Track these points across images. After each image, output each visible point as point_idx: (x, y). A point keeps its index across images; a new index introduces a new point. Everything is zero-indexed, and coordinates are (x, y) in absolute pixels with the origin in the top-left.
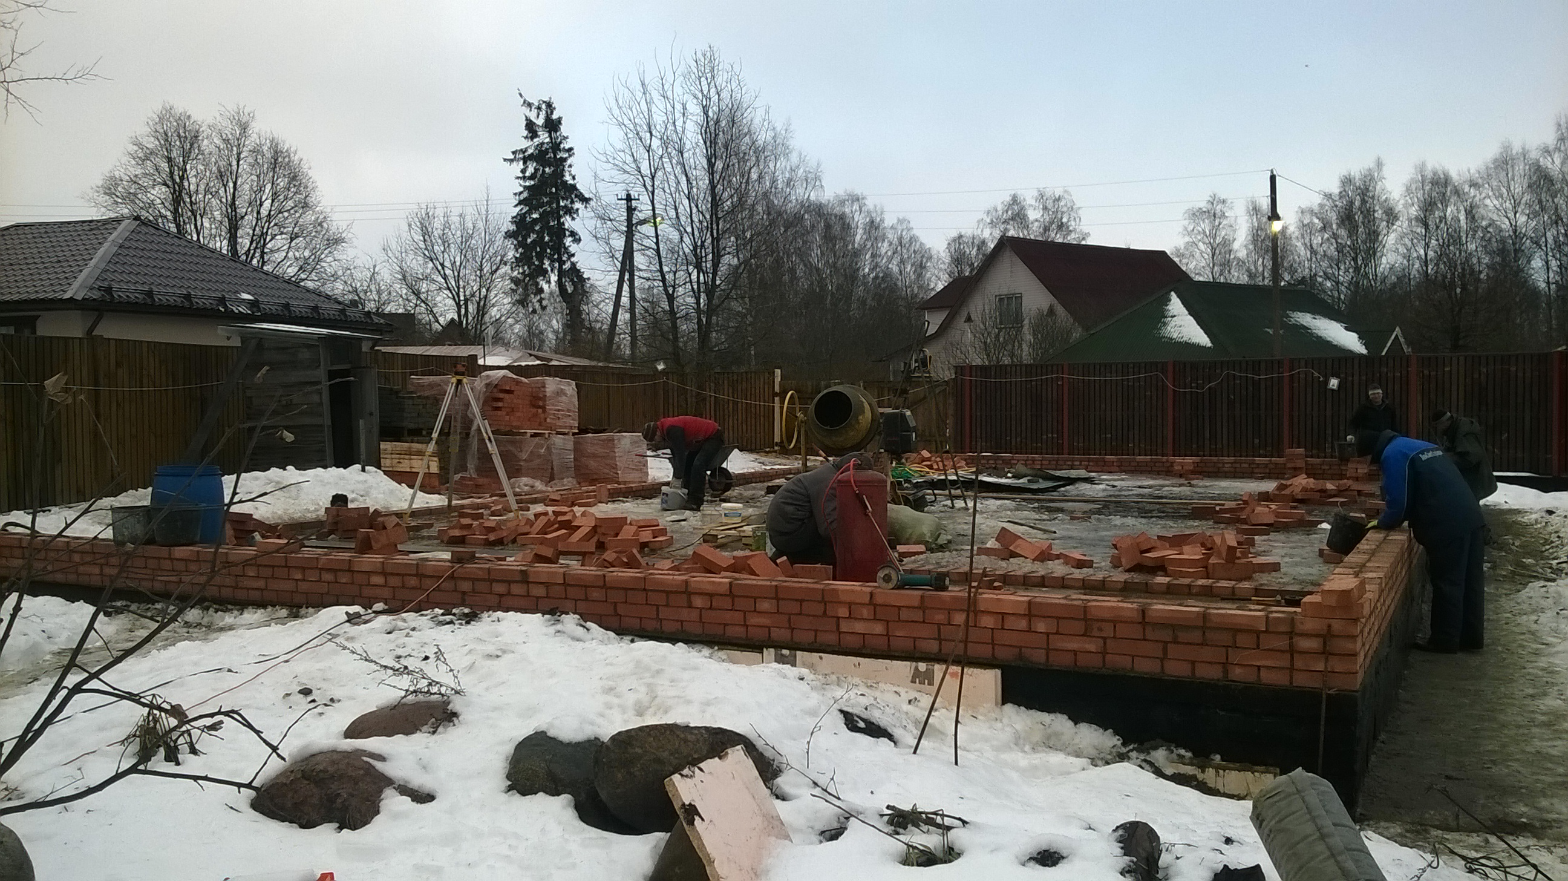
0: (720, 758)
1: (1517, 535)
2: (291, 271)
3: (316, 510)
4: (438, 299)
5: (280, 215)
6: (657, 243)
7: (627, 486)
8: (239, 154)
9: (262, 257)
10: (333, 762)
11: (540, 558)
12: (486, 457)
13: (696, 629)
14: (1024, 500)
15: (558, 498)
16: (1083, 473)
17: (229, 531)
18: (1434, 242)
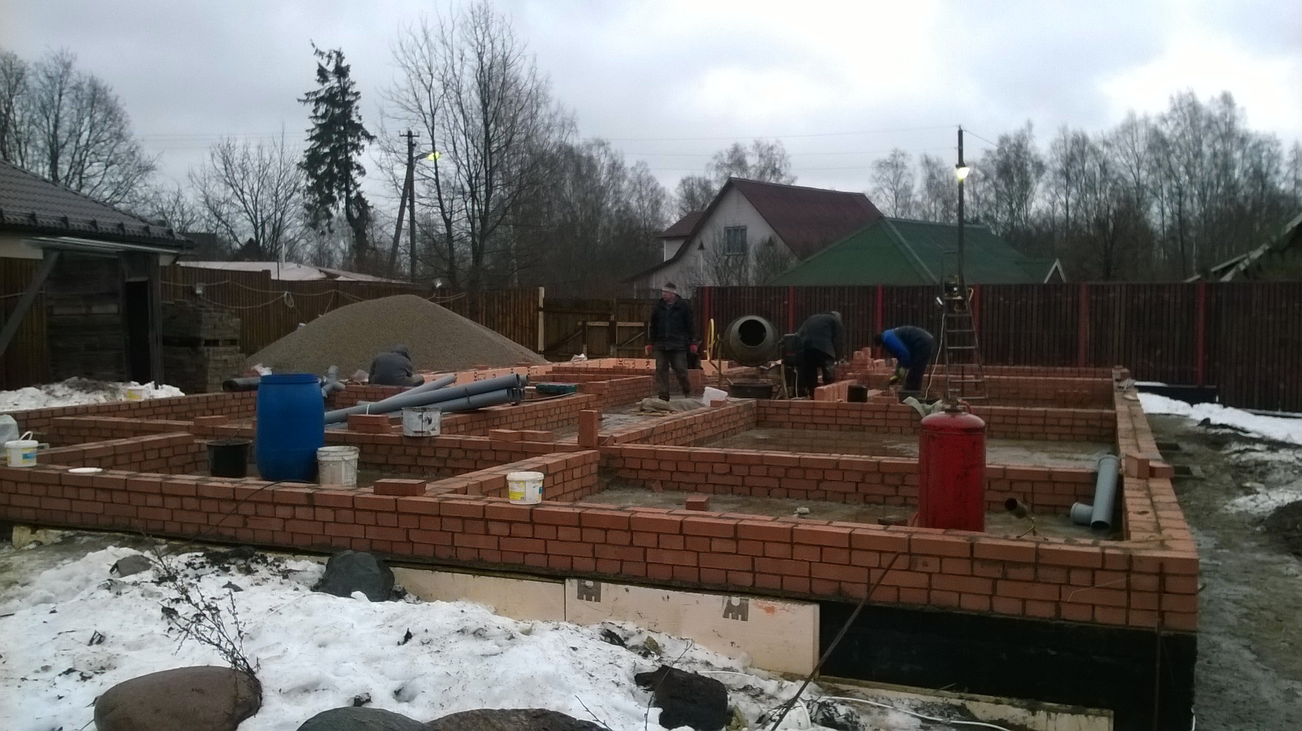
2: (107, 194)
4: (238, 221)
5: (98, 145)
6: (436, 174)
8: (61, 90)
9: (80, 181)
18: (1074, 191)
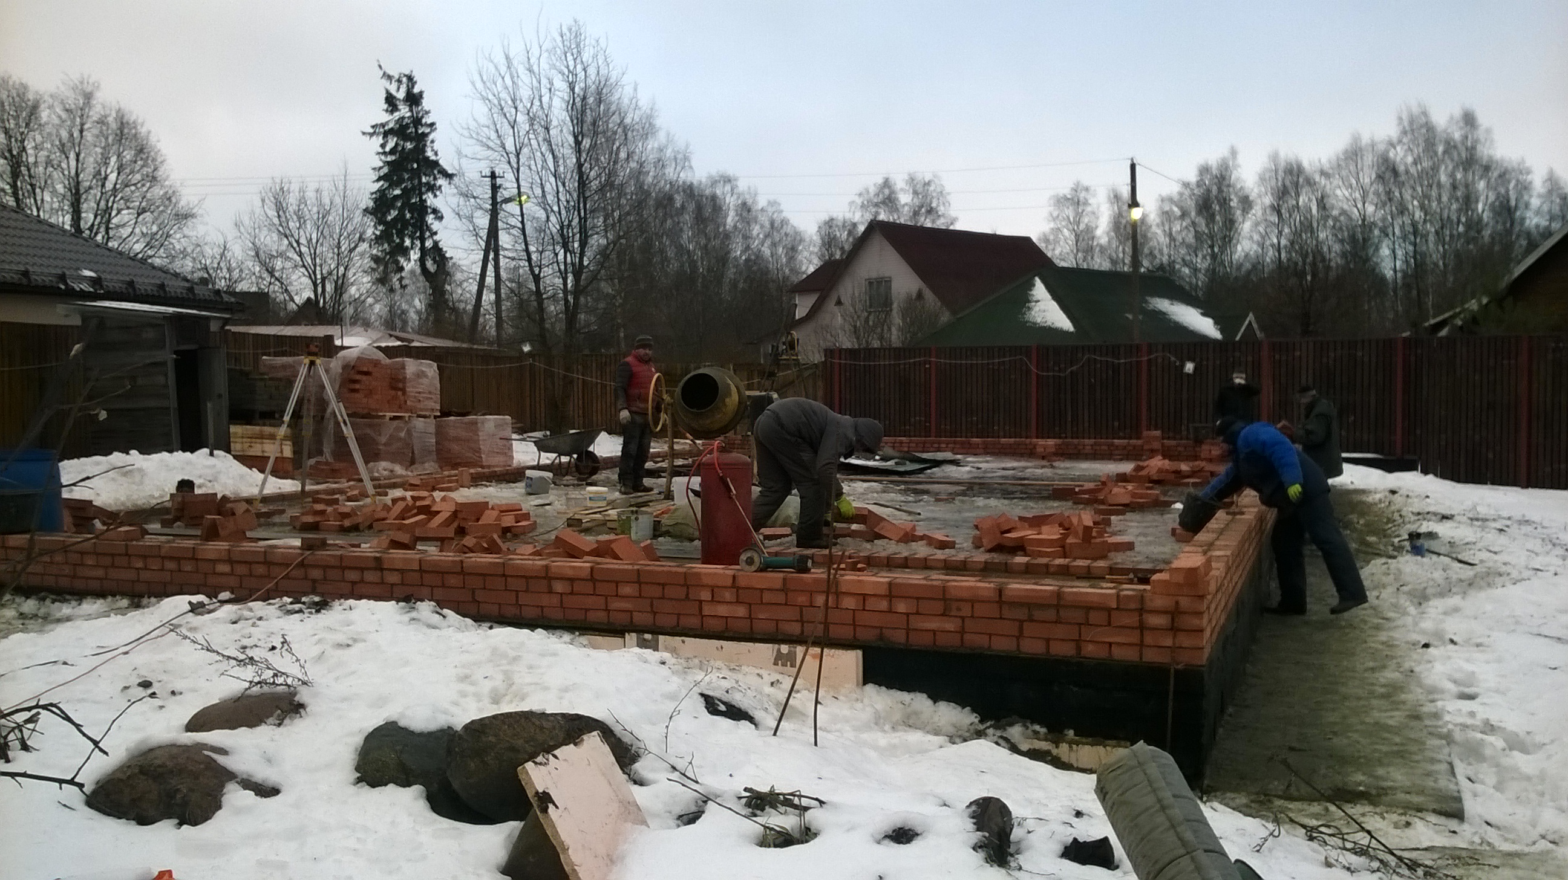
0: (576, 744)
1: (1362, 514)
2: (138, 247)
3: (161, 496)
4: (294, 277)
5: (127, 189)
6: (522, 222)
7: (492, 469)
8: (82, 125)
9: (107, 233)
10: (173, 757)
11: (396, 544)
12: (341, 440)
13: (557, 615)
14: (892, 482)
15: (418, 482)
16: (948, 455)
17: (67, 519)
18: (1286, 230)
